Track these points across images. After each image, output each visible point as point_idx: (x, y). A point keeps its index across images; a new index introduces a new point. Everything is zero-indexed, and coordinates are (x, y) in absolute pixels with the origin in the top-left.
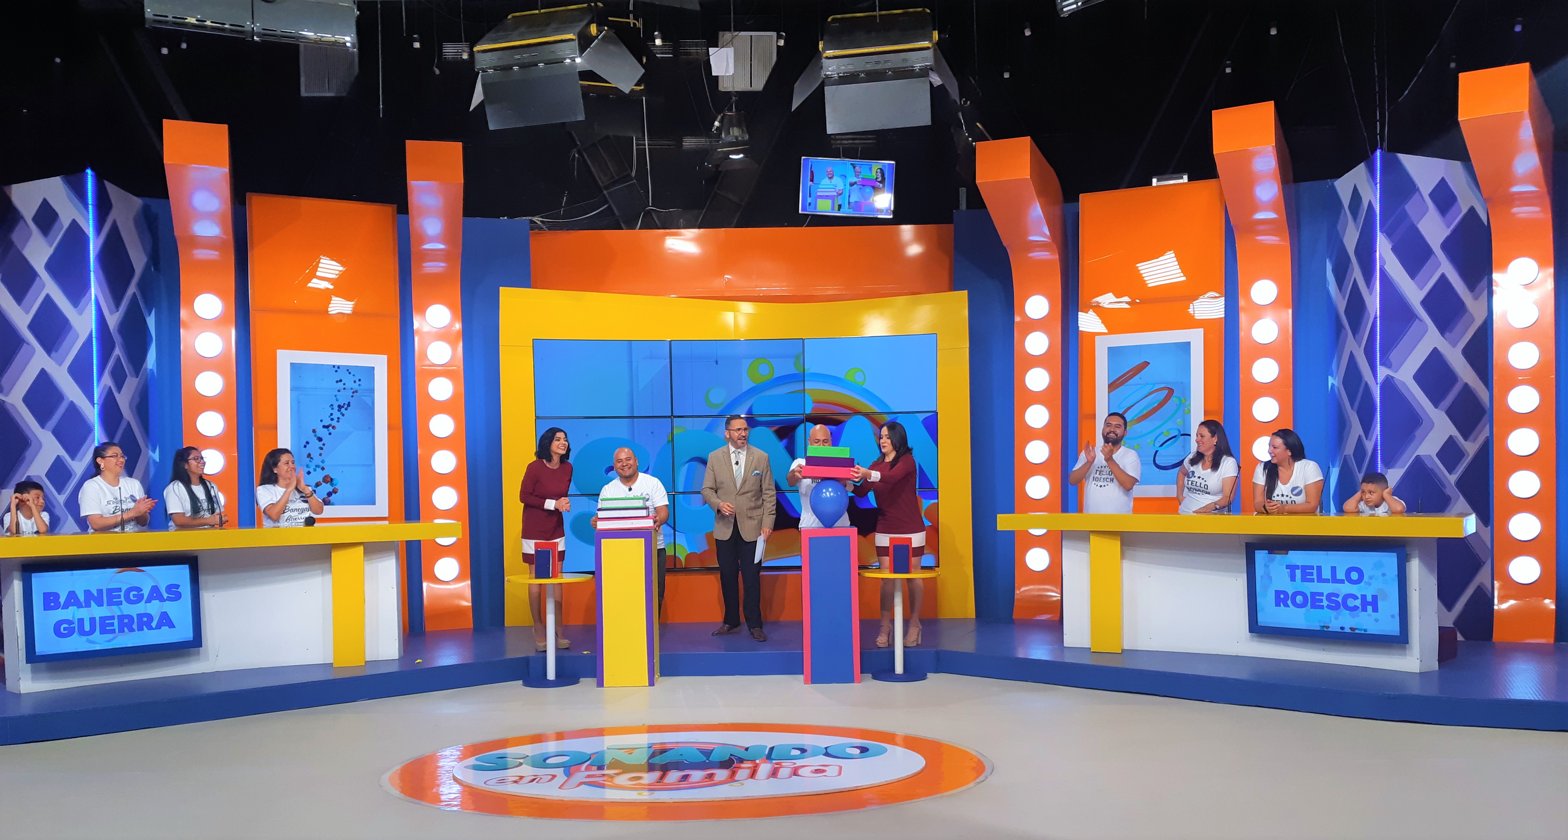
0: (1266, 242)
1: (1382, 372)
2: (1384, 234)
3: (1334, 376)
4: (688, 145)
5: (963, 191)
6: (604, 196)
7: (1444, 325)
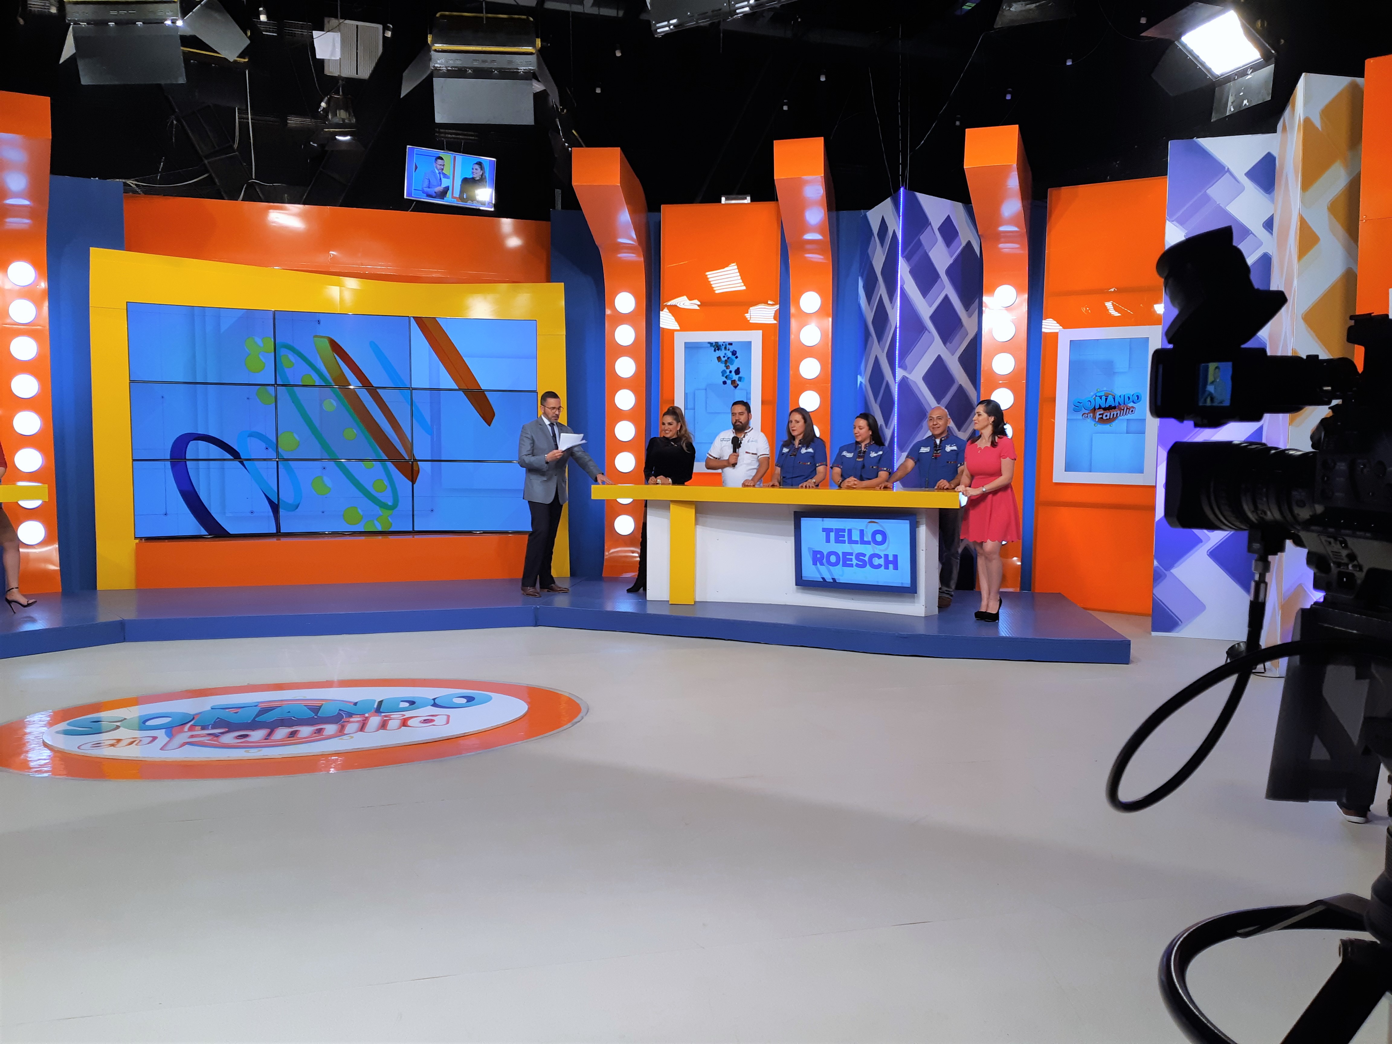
0: (813, 260)
1: (900, 373)
2: (905, 258)
3: (863, 374)
4: (294, 124)
6: (204, 165)
7: (947, 337)
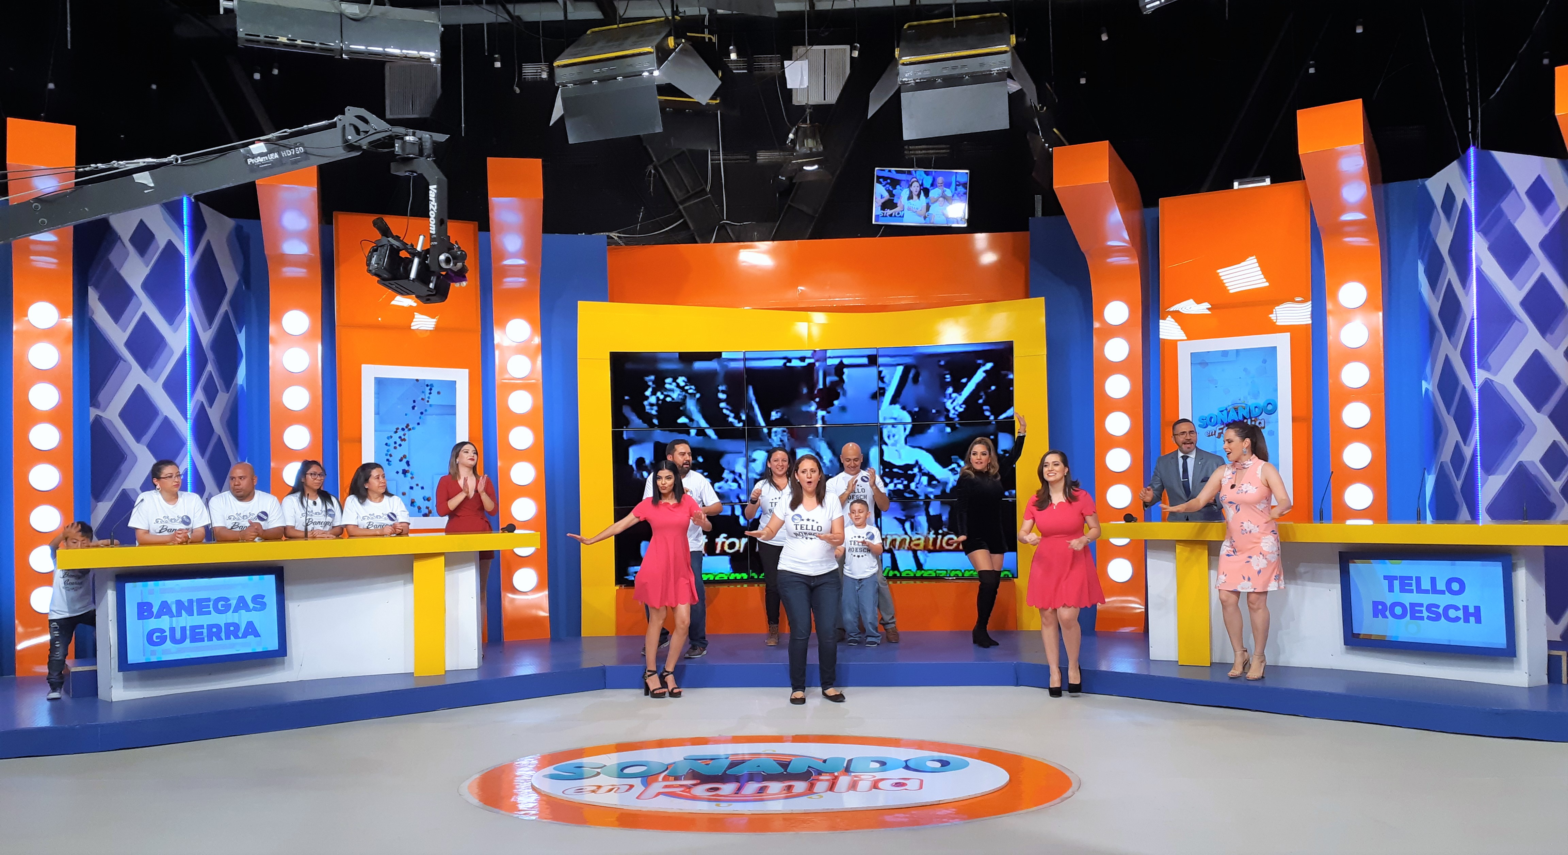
0: (1354, 244)
1: (1481, 376)
2: (1480, 233)
3: (1427, 380)
4: (763, 159)
5: (1038, 198)
6: (680, 211)
7: (1545, 327)
